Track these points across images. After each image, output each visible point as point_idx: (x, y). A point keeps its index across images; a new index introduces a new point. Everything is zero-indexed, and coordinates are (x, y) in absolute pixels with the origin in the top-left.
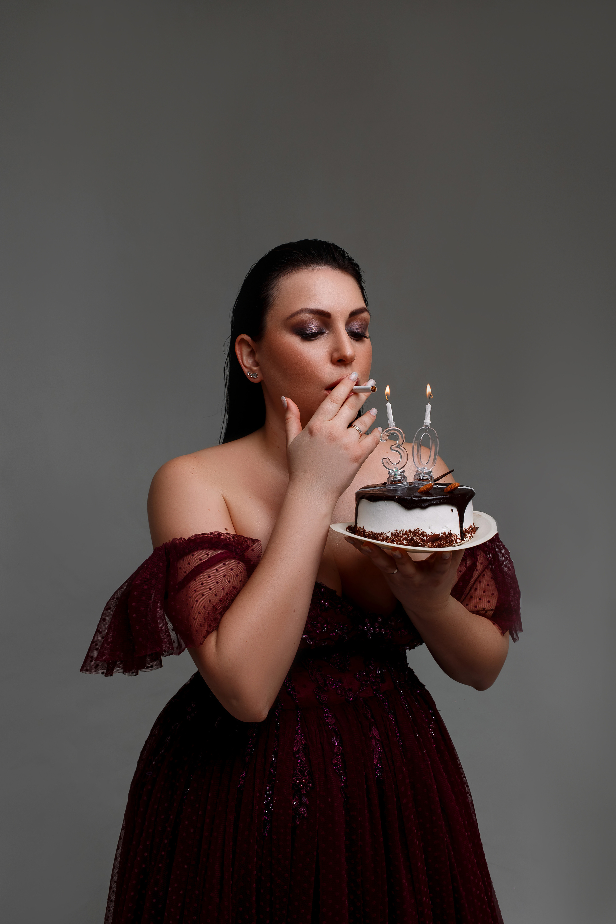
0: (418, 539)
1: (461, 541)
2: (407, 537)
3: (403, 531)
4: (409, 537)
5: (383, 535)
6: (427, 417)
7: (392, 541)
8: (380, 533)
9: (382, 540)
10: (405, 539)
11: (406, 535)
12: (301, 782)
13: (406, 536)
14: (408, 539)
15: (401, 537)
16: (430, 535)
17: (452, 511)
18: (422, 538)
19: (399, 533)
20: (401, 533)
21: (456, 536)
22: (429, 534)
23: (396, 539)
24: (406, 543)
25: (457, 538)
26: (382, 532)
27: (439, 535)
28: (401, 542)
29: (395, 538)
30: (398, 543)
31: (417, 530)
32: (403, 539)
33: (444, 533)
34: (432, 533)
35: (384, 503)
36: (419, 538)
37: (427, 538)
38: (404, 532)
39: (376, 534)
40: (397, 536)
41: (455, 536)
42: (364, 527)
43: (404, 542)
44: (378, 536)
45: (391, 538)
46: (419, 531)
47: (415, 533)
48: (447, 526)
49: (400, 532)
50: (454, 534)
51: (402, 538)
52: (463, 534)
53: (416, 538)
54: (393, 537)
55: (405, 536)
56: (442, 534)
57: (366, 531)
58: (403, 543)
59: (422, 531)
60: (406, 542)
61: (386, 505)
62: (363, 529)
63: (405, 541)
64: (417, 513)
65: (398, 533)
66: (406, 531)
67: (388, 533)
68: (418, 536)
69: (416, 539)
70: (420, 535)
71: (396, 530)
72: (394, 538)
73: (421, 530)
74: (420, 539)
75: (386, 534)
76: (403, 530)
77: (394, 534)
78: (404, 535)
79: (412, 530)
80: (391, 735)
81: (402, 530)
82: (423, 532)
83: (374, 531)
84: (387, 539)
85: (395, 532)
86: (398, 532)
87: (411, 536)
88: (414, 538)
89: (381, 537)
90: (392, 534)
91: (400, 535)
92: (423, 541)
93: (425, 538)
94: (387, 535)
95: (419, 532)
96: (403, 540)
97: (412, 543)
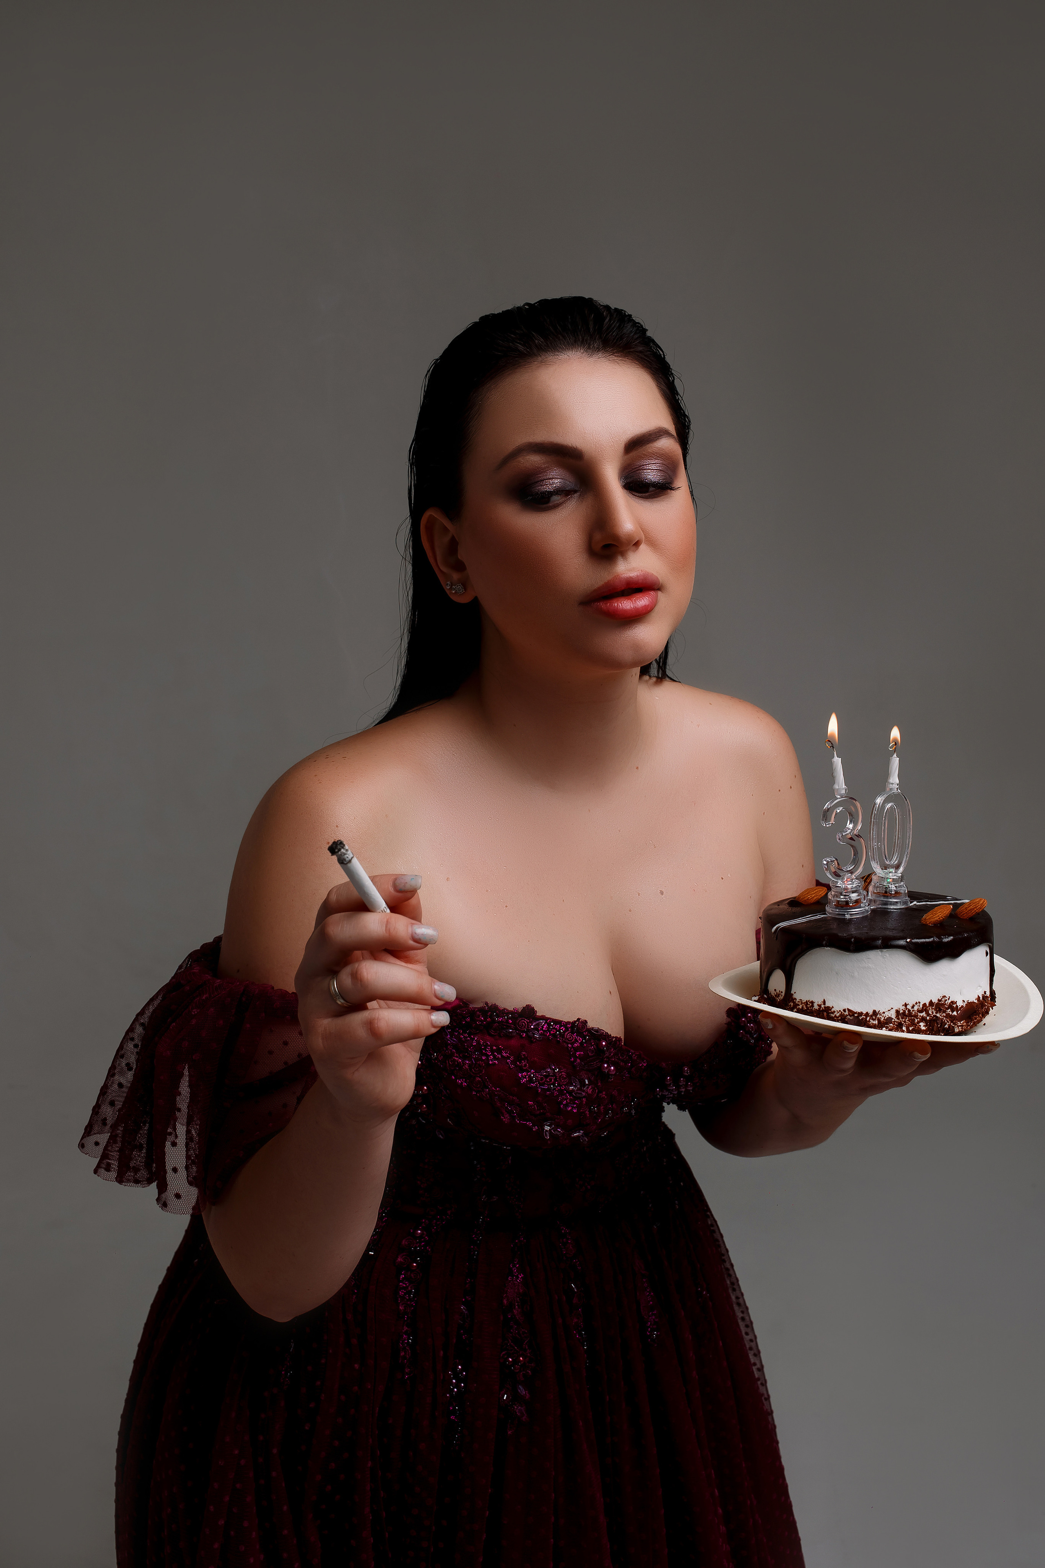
0: (944, 1016)
2: (925, 1015)
3: (918, 1004)
4: (928, 1015)
5: (878, 1016)
6: (894, 773)
7: (899, 1028)
8: (871, 1012)
9: (880, 1026)
10: (923, 1019)
11: (924, 1012)
12: (516, 1361)
13: (924, 1014)
14: (928, 1018)
15: (916, 1016)
16: (962, 1006)
17: (984, 955)
18: (951, 1013)
19: (912, 1010)
20: (916, 1008)
22: (960, 1004)
23: (905, 1022)
24: (924, 1028)
26: (874, 1011)
27: (972, 1002)
28: (915, 1027)
29: (904, 1020)
30: (911, 1029)
31: (943, 1000)
32: (919, 1020)
34: (965, 1002)
35: (880, 953)
36: (946, 1014)
37: (957, 1013)
38: (921, 1006)
39: (861, 1014)
40: (906, 1016)
42: (824, 1002)
43: (920, 1026)
44: (868, 1019)
45: (896, 1020)
46: (947, 1000)
47: (939, 1006)
49: (913, 1007)
51: (917, 1019)
53: (941, 1016)
54: (898, 1019)
55: (921, 1014)
57: (833, 1010)
58: (918, 1027)
59: (950, 1001)
60: (924, 1026)
61: (884, 958)
62: (823, 1006)
63: (922, 1024)
64: (944, 967)
65: (909, 1010)
66: (925, 1005)
67: (889, 1011)
68: (944, 1012)
69: (941, 1017)
70: (947, 1009)
71: (906, 1005)
72: (901, 1019)
73: (949, 999)
74: (948, 1016)
75: (884, 1013)
76: (919, 1003)
77: (901, 1011)
78: (921, 1011)
79: (935, 1001)
81: (916, 1003)
82: (952, 1002)
83: (857, 1009)
84: (887, 1023)
85: (904, 1007)
86: (909, 1007)
87: (933, 1012)
88: (938, 1015)
89: (874, 1020)
90: (897, 1012)
91: (913, 1013)
92: (952, 1019)
93: (955, 1013)
94: (887, 1015)
95: (946, 1002)
96: (918, 1022)
97: (934, 1027)
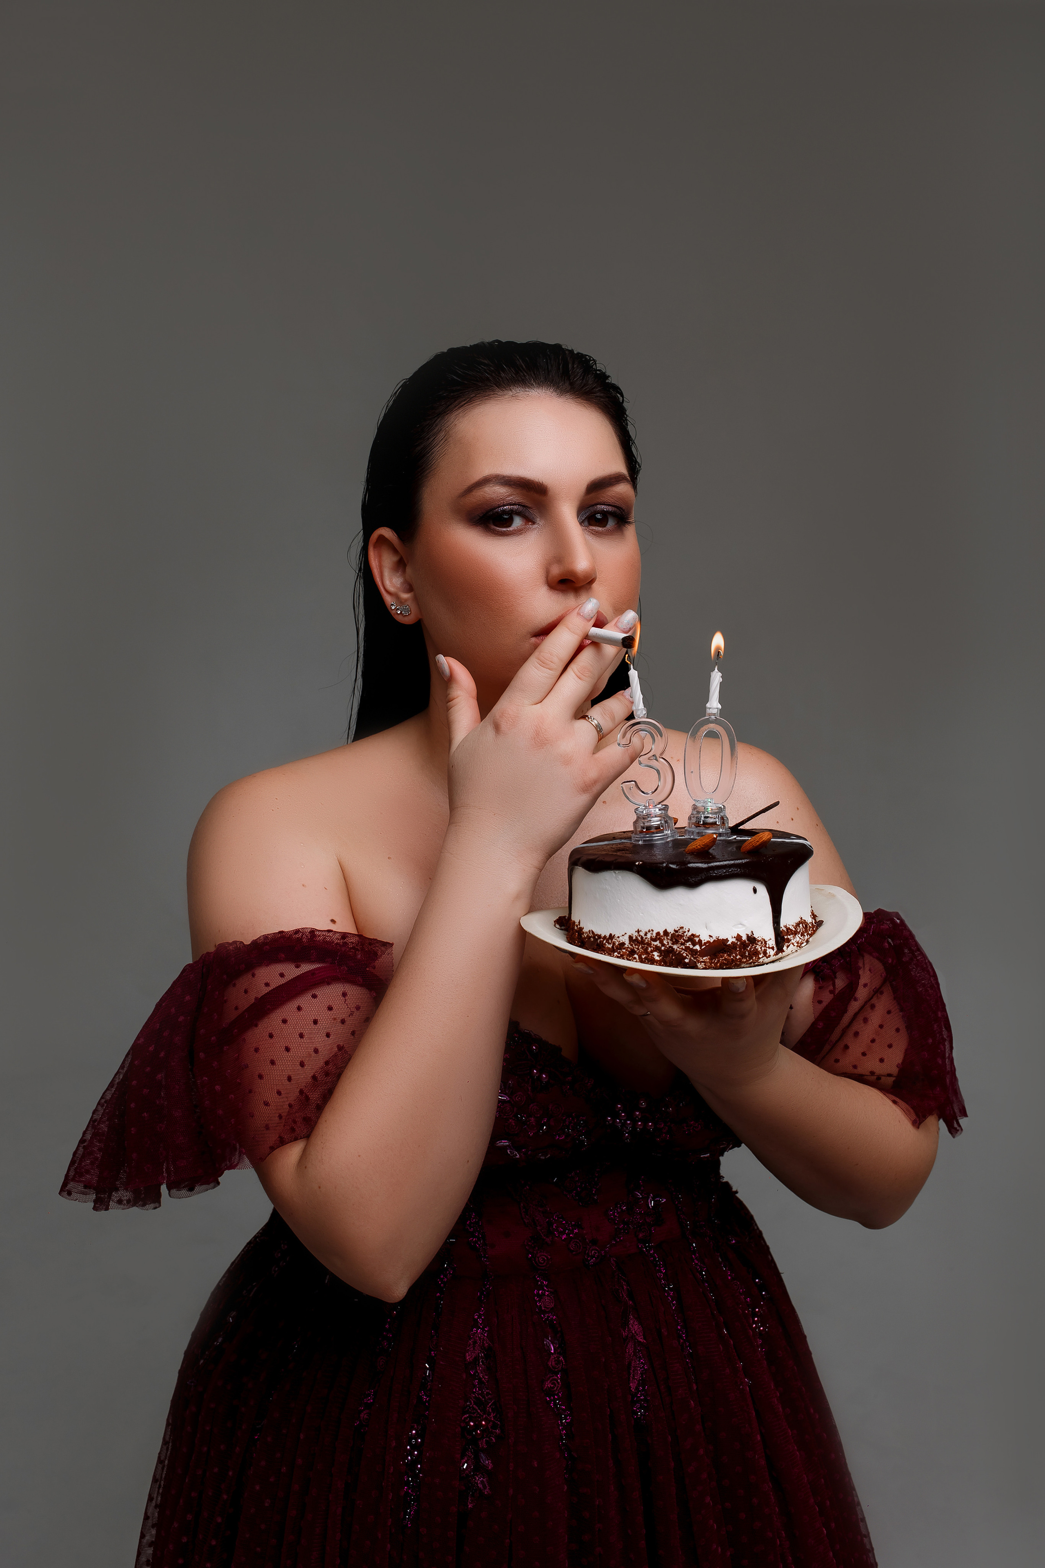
0: (682, 949)
1: (776, 954)
2: (659, 945)
3: (651, 932)
4: (663, 945)
5: (614, 940)
6: (713, 695)
7: (630, 955)
8: (608, 936)
9: (610, 952)
10: (657, 949)
11: (658, 941)
12: (478, 1426)
13: (657, 943)
14: (663, 948)
15: (649, 944)
16: (708, 942)
17: (755, 891)
18: (691, 946)
19: (644, 937)
20: (649, 936)
21: (766, 942)
22: (705, 938)
23: (638, 949)
24: (657, 958)
25: (767, 946)
26: (611, 934)
27: (727, 940)
28: (649, 955)
29: (637, 947)
30: (643, 957)
31: (681, 931)
32: (652, 949)
33: (739, 937)
34: (712, 937)
35: (614, 874)
36: (685, 947)
37: (701, 948)
38: (654, 935)
39: (600, 936)
40: (639, 944)
41: (762, 943)
42: (579, 922)
43: (654, 955)
44: (605, 942)
45: (630, 946)
46: (685, 932)
47: (676, 937)
48: (745, 922)
49: (646, 935)
50: (759, 939)
51: (651, 947)
52: (781, 938)
53: (678, 947)
54: (632, 945)
55: (655, 943)
56: (734, 940)
57: (584, 930)
58: (652, 957)
59: (690, 934)
60: (658, 956)
61: (618, 880)
62: (579, 926)
63: (656, 954)
64: (679, 896)
65: (642, 938)
66: (658, 934)
67: (623, 935)
68: (682, 944)
69: (678, 949)
70: (687, 941)
71: (638, 931)
72: (634, 946)
73: (688, 931)
74: (687, 949)
75: (618, 937)
76: (652, 930)
77: (634, 938)
78: (655, 940)
79: (671, 930)
80: (666, 1333)
81: (649, 931)
82: (693, 935)
83: (597, 931)
84: (621, 949)
85: (637, 934)
86: (642, 934)
87: (668, 942)
88: (675, 947)
89: (609, 943)
90: (630, 937)
91: (647, 941)
92: (693, 952)
93: (697, 947)
94: (622, 939)
95: (685, 934)
96: (652, 951)
97: (670, 958)
